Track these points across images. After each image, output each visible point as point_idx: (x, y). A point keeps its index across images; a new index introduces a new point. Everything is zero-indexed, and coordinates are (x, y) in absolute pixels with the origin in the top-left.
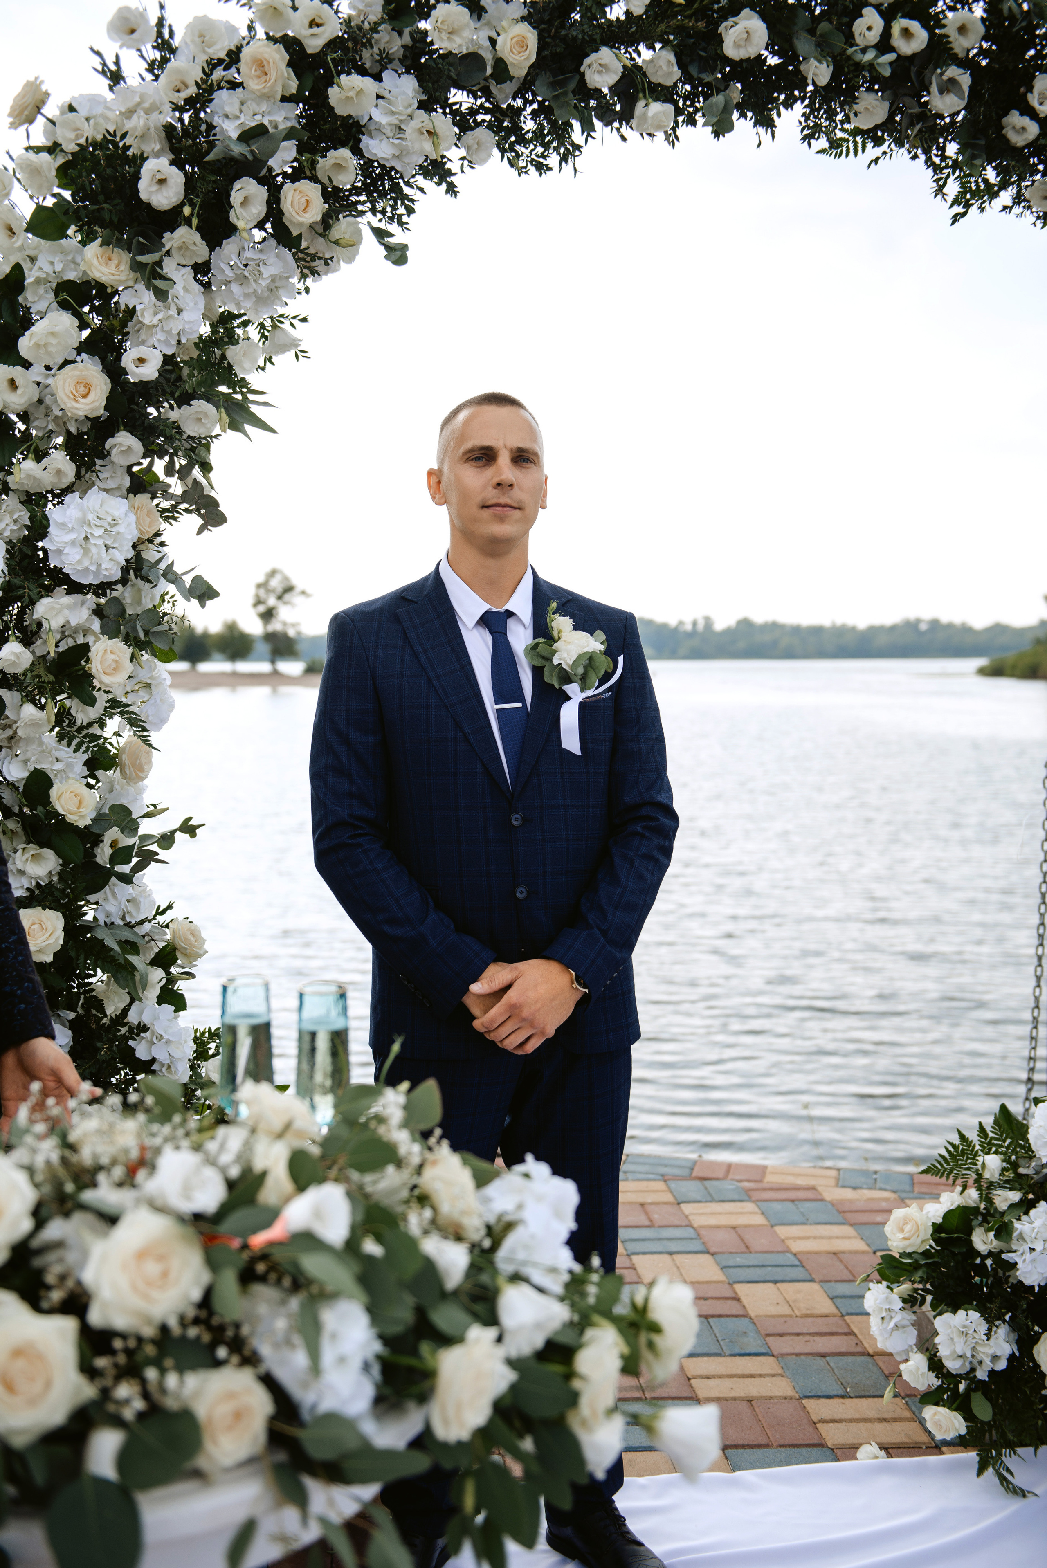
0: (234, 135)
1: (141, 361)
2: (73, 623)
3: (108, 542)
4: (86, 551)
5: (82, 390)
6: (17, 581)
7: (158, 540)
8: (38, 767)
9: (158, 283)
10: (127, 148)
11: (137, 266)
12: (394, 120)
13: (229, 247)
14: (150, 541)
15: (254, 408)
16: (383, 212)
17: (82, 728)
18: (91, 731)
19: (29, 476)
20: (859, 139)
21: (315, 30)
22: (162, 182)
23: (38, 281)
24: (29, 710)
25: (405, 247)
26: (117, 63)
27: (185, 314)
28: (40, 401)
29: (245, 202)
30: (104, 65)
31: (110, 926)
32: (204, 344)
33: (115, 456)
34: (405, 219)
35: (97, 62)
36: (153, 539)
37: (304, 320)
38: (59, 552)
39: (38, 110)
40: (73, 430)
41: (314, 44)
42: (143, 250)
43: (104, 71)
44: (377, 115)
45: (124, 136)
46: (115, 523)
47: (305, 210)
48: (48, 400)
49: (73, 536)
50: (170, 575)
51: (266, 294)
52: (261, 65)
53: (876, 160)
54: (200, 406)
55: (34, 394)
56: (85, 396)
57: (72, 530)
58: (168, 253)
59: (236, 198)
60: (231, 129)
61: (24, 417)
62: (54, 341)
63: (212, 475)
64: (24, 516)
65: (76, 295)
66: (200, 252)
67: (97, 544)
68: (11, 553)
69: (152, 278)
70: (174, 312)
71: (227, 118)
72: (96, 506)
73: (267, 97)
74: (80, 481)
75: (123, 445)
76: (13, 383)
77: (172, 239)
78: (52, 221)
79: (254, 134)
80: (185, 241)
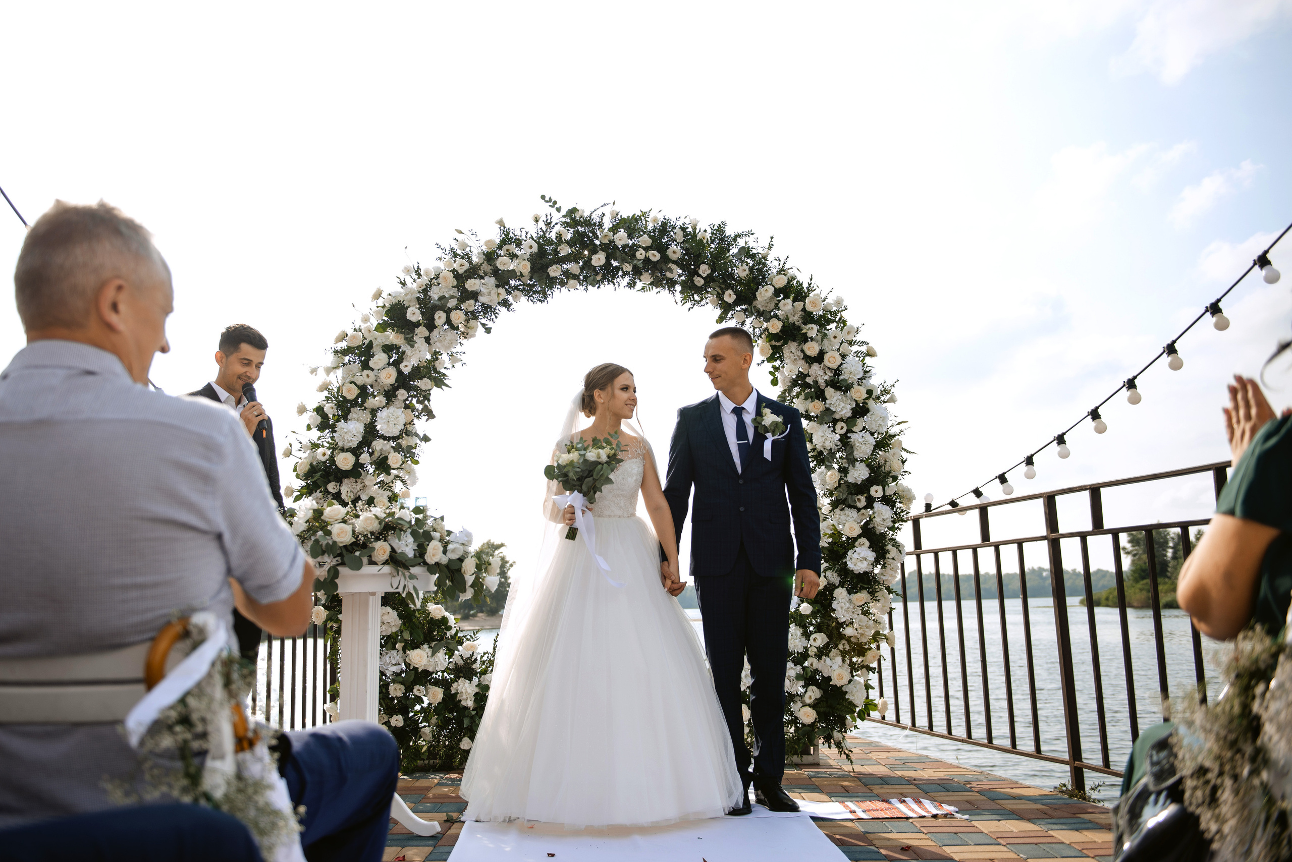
0: (437, 299)
1: (406, 366)
2: (384, 449)
3: (396, 424)
4: (388, 427)
5: (388, 376)
7: (412, 423)
8: (371, 495)
9: (411, 343)
10: (404, 305)
11: (406, 339)
12: (488, 291)
13: (435, 332)
14: (410, 423)
15: (445, 381)
16: (487, 318)
18: (389, 485)
19: (372, 404)
20: (651, 287)
21: (462, 267)
22: (414, 314)
23: (377, 345)
25: (491, 328)
26: (404, 281)
27: (422, 353)
28: (376, 381)
29: (439, 317)
30: (401, 281)
32: (428, 361)
33: (399, 397)
34: (494, 319)
35: (399, 280)
36: (411, 423)
37: (464, 353)
38: (380, 427)
39: (380, 296)
40: (386, 389)
41: (461, 271)
42: (408, 334)
43: (401, 283)
44: (482, 289)
45: (403, 301)
46: (398, 417)
47: (459, 319)
48: (379, 380)
50: (417, 435)
51: (449, 345)
52: (445, 278)
53: (659, 292)
54: (425, 380)
55: (373, 378)
56: (390, 379)
57: (384, 419)
58: (417, 335)
59: (436, 316)
60: (436, 297)
61: (372, 387)
62: (380, 362)
63: (430, 403)
64: (370, 416)
65: (388, 349)
66: (427, 333)
67: (392, 425)
68: (366, 426)
69: (411, 342)
70: (417, 352)
71: (435, 294)
72: (392, 411)
73: (447, 287)
74: (388, 405)
75: (402, 394)
76: (368, 376)
77: (417, 331)
78: (382, 327)
79: (442, 298)
80: (422, 331)
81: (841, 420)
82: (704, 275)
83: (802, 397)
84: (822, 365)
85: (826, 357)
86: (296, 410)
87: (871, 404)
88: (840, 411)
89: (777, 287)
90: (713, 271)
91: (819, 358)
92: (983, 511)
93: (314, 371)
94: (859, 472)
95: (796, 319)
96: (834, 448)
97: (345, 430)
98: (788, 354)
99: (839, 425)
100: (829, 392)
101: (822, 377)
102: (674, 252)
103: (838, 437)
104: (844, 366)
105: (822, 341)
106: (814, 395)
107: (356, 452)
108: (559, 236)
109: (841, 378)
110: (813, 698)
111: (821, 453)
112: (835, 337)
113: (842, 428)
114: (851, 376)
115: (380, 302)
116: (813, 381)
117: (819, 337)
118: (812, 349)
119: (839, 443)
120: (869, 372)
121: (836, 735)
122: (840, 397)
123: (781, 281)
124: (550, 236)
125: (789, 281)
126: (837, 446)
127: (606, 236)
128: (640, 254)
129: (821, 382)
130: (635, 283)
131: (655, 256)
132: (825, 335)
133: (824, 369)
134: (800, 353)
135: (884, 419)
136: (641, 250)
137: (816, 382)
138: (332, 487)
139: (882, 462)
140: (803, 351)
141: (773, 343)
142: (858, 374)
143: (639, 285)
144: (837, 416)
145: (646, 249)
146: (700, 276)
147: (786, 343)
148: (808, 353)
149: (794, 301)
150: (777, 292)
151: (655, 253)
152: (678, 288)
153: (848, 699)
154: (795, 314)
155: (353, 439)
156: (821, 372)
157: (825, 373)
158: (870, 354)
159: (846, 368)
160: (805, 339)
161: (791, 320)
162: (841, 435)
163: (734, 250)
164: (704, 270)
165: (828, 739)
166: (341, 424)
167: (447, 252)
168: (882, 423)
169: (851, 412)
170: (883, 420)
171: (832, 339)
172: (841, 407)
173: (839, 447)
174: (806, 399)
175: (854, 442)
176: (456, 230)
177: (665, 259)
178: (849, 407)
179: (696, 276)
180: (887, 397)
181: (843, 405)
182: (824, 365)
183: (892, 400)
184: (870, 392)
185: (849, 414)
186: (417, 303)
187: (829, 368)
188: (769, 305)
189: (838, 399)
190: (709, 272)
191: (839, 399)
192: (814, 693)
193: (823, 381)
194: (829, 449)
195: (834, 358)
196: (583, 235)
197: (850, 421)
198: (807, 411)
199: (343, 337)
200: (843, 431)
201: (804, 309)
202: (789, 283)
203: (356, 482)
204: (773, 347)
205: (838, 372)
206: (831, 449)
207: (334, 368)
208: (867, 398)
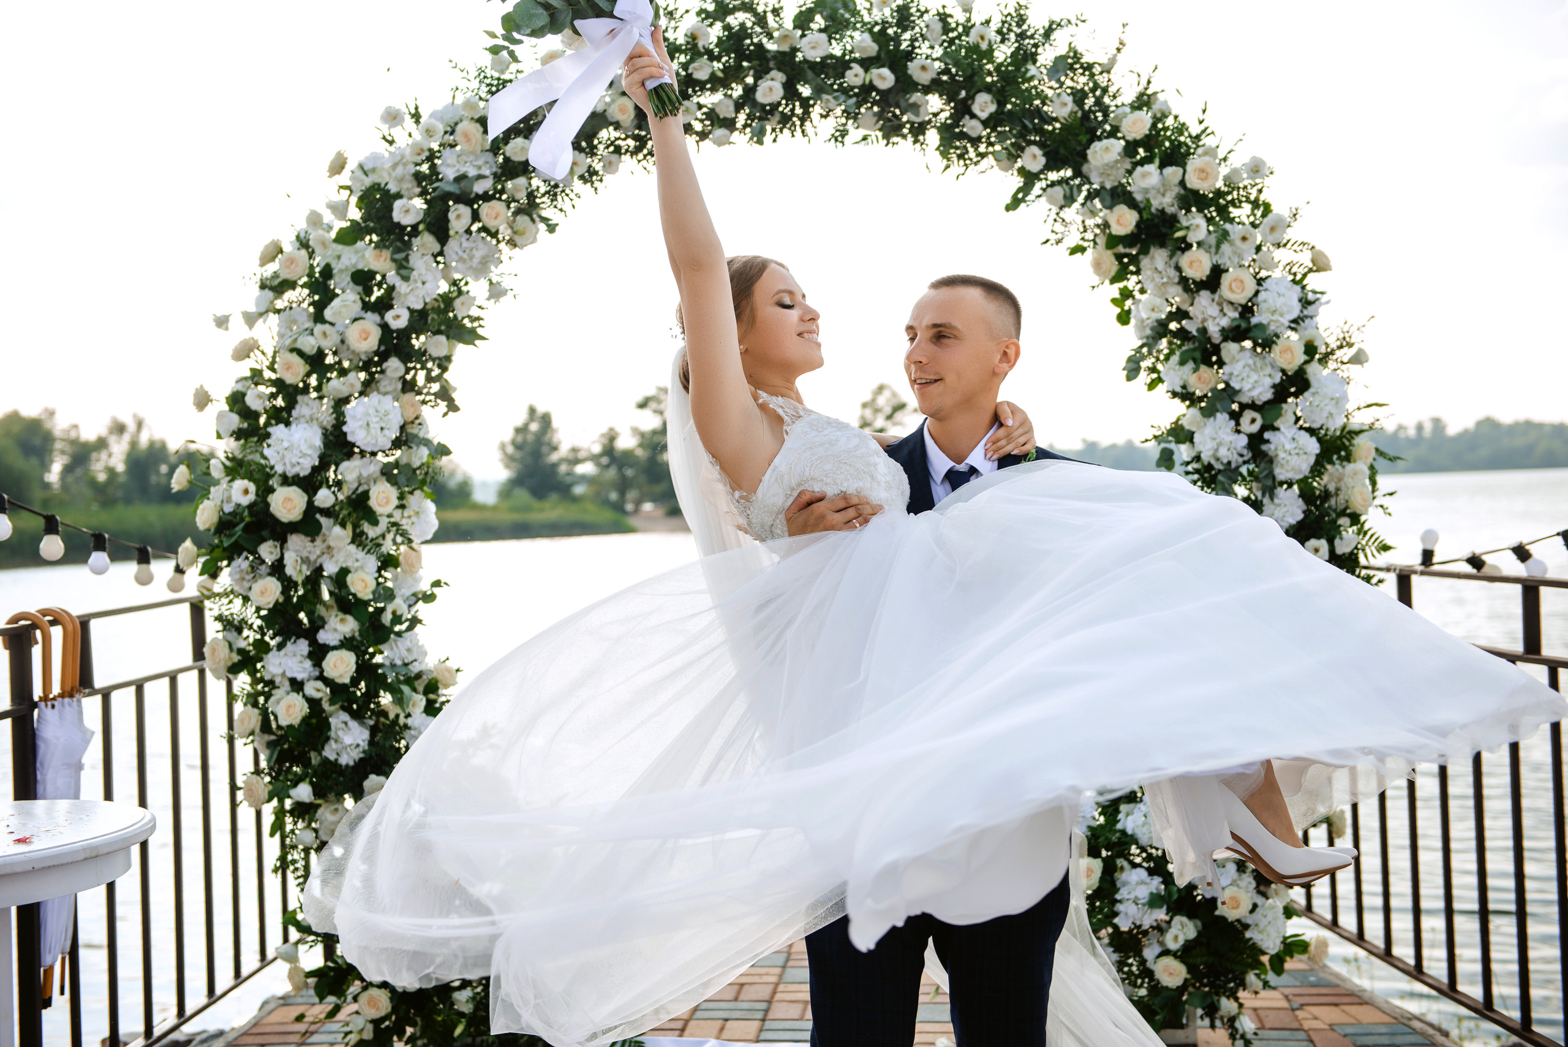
0: (451, 179)
1: (398, 317)
2: (365, 474)
3: (383, 425)
4: (368, 432)
5: (364, 336)
6: (329, 452)
7: (417, 422)
8: (344, 565)
9: (403, 272)
11: (395, 260)
13: (453, 241)
14: (413, 422)
17: (372, 540)
18: (377, 542)
19: (334, 389)
22: (409, 207)
23: (341, 271)
24: (337, 529)
26: (390, 135)
27: (427, 285)
28: (342, 342)
29: (458, 217)
30: (384, 136)
31: (393, 666)
32: (441, 298)
33: (389, 372)
35: (379, 134)
38: (353, 433)
39: (343, 167)
40: (364, 358)
42: (398, 250)
43: (384, 139)
45: (388, 181)
46: (386, 414)
47: (496, 218)
48: (347, 343)
49: (360, 423)
50: (424, 442)
51: (480, 266)
52: (466, 135)
54: (438, 335)
55: (337, 339)
56: (366, 339)
57: (361, 417)
58: (415, 250)
59: (451, 216)
60: (449, 174)
61: (335, 353)
62: (344, 310)
64: (333, 412)
65: (363, 279)
66: (437, 247)
67: (375, 427)
68: (325, 435)
69: (403, 267)
70: (419, 284)
71: (449, 168)
72: (376, 403)
73: (473, 153)
74: (367, 387)
75: (394, 365)
76: (325, 334)
77: (416, 242)
78: (350, 236)
79: (461, 178)
80: (426, 242)
81: (1253, 406)
82: (984, 115)
83: (1175, 358)
84: (1216, 297)
85: (1226, 280)
86: (191, 399)
87: (1314, 371)
88: (1250, 390)
89: (1130, 138)
90: (1001, 104)
91: (1213, 281)
92: (1531, 592)
93: (222, 322)
94: (1284, 509)
95: (1166, 202)
96: (1235, 459)
97: (286, 444)
98: (1149, 273)
99: (1248, 415)
100: (1230, 349)
101: (1217, 321)
102: (924, 68)
103: (1243, 440)
104: (1262, 296)
105: (1218, 247)
106: (1198, 355)
107: (310, 483)
108: (693, 38)
109: (1254, 320)
110: (1181, 942)
111: (1209, 467)
112: (1244, 239)
113: (1253, 421)
114: (1276, 317)
115: (345, 178)
116: (1198, 330)
117: (1212, 240)
118: (1197, 264)
119: (1245, 452)
120: (1313, 302)
121: (1227, 1005)
122: (1251, 362)
123: (1137, 125)
124: (675, 36)
125: (1156, 120)
126: (1242, 455)
127: (786, 36)
128: (855, 76)
129: (1214, 330)
130: (844, 133)
131: (884, 77)
132: (1225, 235)
133: (1220, 304)
134: (1173, 273)
135: (1340, 401)
136: (857, 68)
137: (1203, 331)
138: (268, 551)
139: (1332, 488)
140: (1178, 269)
141: (1121, 249)
142: (1289, 312)
143: (855, 133)
144: (1245, 399)
145: (867, 63)
146: (973, 116)
147: (1145, 251)
148: (1190, 273)
149: (1162, 167)
150: (1131, 148)
151: (885, 72)
152: (932, 137)
153: (1251, 939)
154: (1165, 191)
155: (301, 461)
156: (1214, 311)
157: (1222, 310)
158: (1320, 265)
159: (1265, 301)
160: (1184, 246)
161: (1156, 204)
162: (1251, 437)
163: (1046, 56)
164: (984, 105)
165: (1211, 1011)
166: (278, 431)
167: (471, 77)
168: (1334, 411)
169: (1272, 390)
170: (1337, 403)
171: (1239, 243)
172: (1251, 380)
173: (1246, 458)
174: (1182, 363)
175: (1276, 449)
176: (487, 32)
177: (905, 84)
178: (1268, 382)
179: (967, 117)
180: (1346, 354)
181: (1254, 377)
182: (1221, 297)
183: (1358, 359)
184: (1310, 349)
185: (1268, 395)
186: (415, 183)
187: (1232, 303)
188: (1114, 172)
189: (1246, 365)
190: (993, 108)
191: (1249, 366)
192: (1183, 930)
193: (1217, 329)
194: (1225, 461)
195: (1242, 282)
196: (743, 32)
197: (1270, 409)
198: (1184, 387)
199: (274, 251)
200: (1255, 428)
201: (1182, 183)
202: (1154, 125)
203: (313, 541)
204: (1119, 257)
205: (1247, 310)
206: (1229, 463)
207: (261, 315)
208: (1306, 362)
